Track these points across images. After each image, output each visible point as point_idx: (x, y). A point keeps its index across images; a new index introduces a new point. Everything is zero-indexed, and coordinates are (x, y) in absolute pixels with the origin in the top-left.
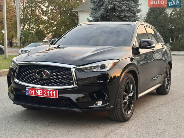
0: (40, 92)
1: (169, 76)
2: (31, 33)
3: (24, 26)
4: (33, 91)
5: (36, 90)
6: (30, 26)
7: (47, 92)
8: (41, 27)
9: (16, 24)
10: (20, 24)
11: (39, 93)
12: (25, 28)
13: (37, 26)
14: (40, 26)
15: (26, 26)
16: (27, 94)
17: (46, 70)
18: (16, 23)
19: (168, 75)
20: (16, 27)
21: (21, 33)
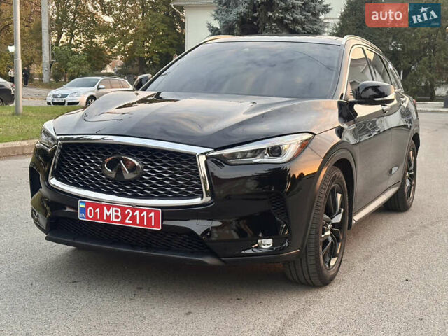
0: (115, 214)
1: (412, 167)
2: (74, 53)
3: (60, 37)
4: (98, 210)
5: (105, 208)
6: (72, 36)
7: (135, 214)
8: (99, 39)
9: (41, 30)
10: (51, 31)
11: (113, 215)
12: (62, 42)
13: (89, 37)
14: (95, 38)
15: (64, 38)
16: (81, 216)
17: (133, 157)
18: (39, 29)
19: (410, 165)
20: (40, 40)
21: (53, 54)
